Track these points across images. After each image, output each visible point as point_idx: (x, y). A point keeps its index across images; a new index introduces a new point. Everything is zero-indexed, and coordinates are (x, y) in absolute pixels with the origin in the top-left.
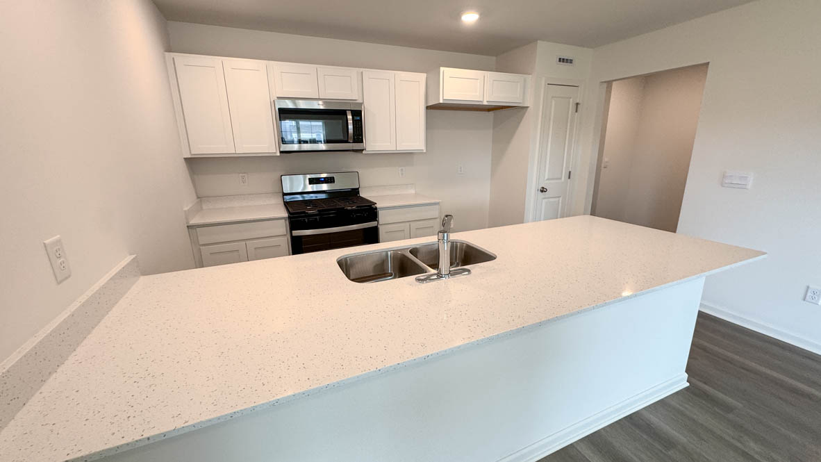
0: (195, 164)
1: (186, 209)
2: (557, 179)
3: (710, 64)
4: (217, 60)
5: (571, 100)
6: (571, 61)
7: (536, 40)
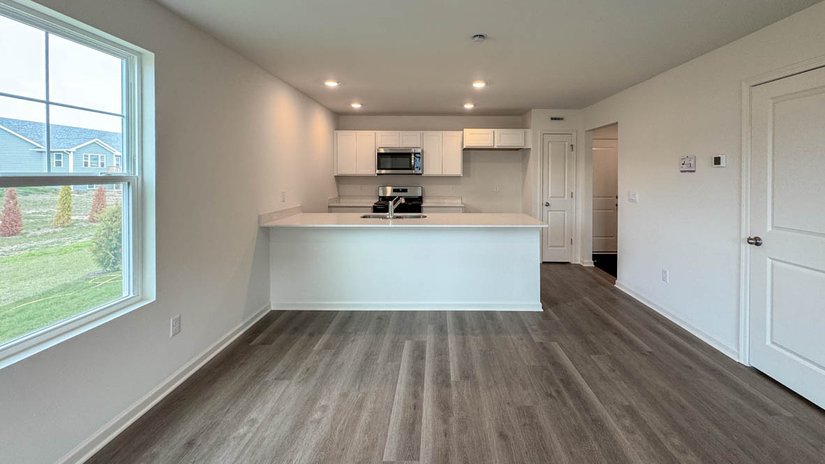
0: (340, 179)
1: (329, 198)
2: (561, 197)
3: (619, 124)
4: (353, 132)
5: (567, 143)
6: (562, 119)
7: (530, 110)
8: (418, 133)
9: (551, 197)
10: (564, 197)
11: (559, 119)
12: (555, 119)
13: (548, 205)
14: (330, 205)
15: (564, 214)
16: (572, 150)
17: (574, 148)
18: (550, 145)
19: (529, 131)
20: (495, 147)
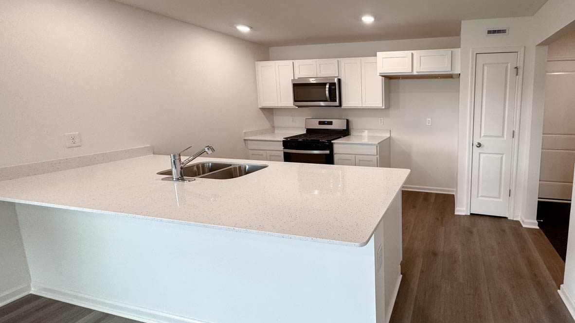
8: (335, 61)
9: (484, 136)
10: (503, 136)
11: (499, 32)
12: (494, 32)
13: (479, 145)
14: (246, 138)
15: (502, 158)
16: (517, 75)
17: (520, 71)
18: (486, 68)
19: (458, 51)
20: (415, 73)
